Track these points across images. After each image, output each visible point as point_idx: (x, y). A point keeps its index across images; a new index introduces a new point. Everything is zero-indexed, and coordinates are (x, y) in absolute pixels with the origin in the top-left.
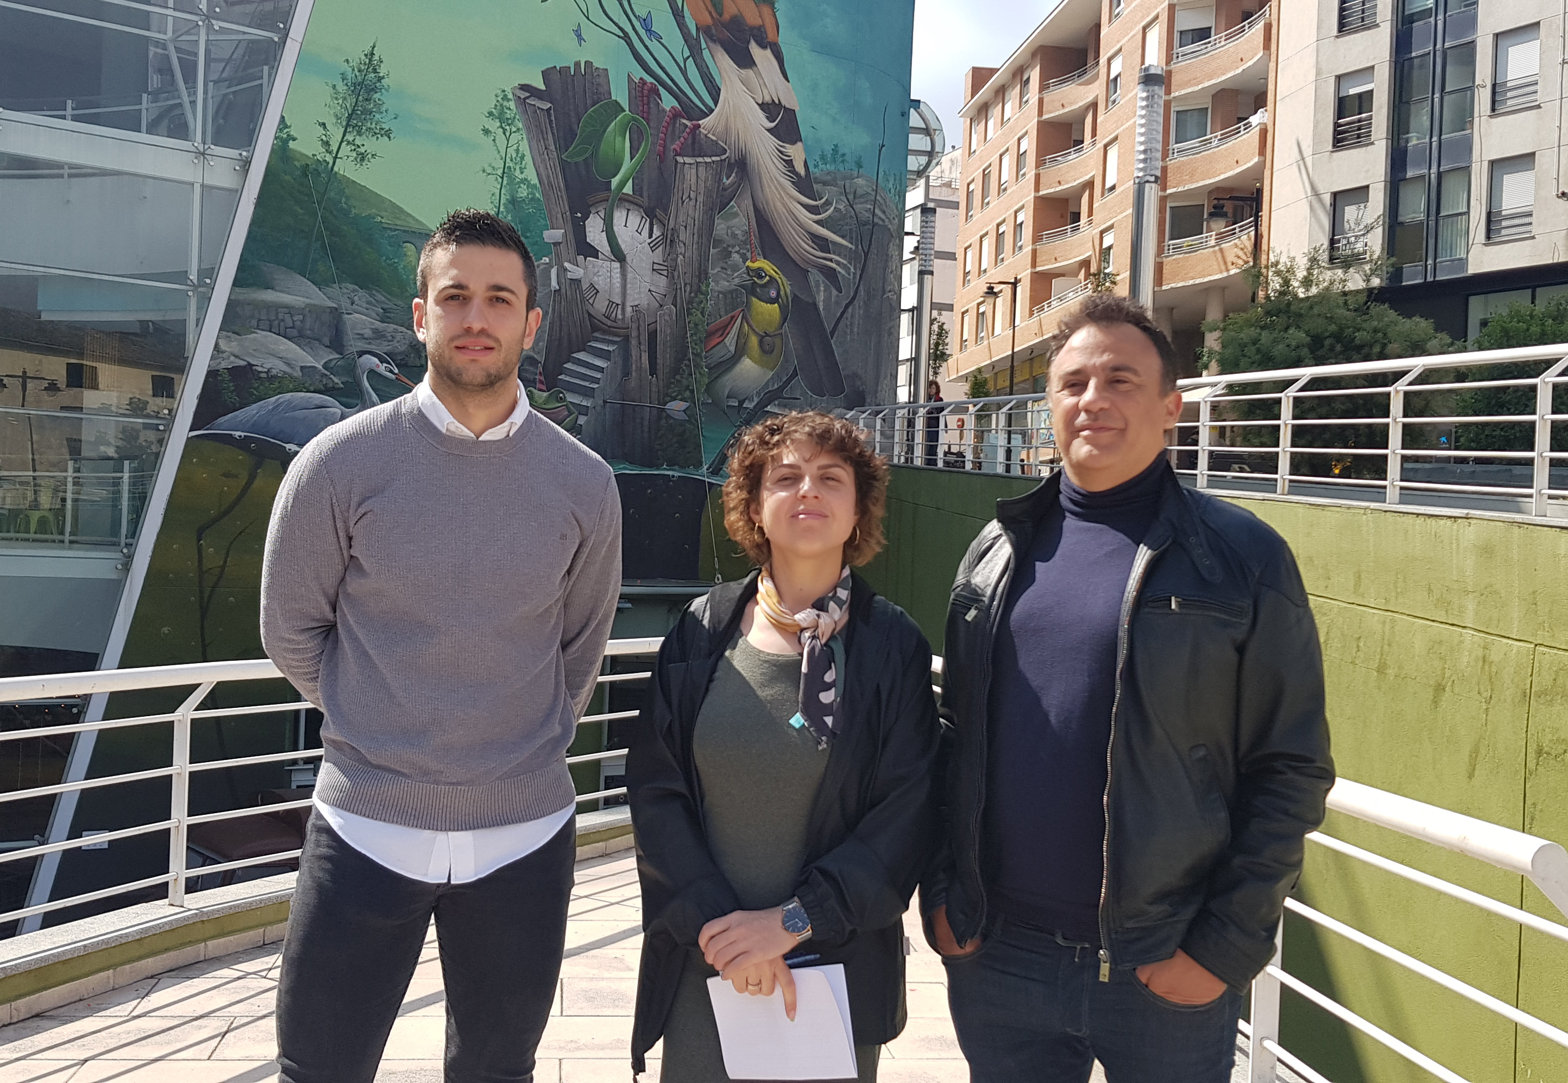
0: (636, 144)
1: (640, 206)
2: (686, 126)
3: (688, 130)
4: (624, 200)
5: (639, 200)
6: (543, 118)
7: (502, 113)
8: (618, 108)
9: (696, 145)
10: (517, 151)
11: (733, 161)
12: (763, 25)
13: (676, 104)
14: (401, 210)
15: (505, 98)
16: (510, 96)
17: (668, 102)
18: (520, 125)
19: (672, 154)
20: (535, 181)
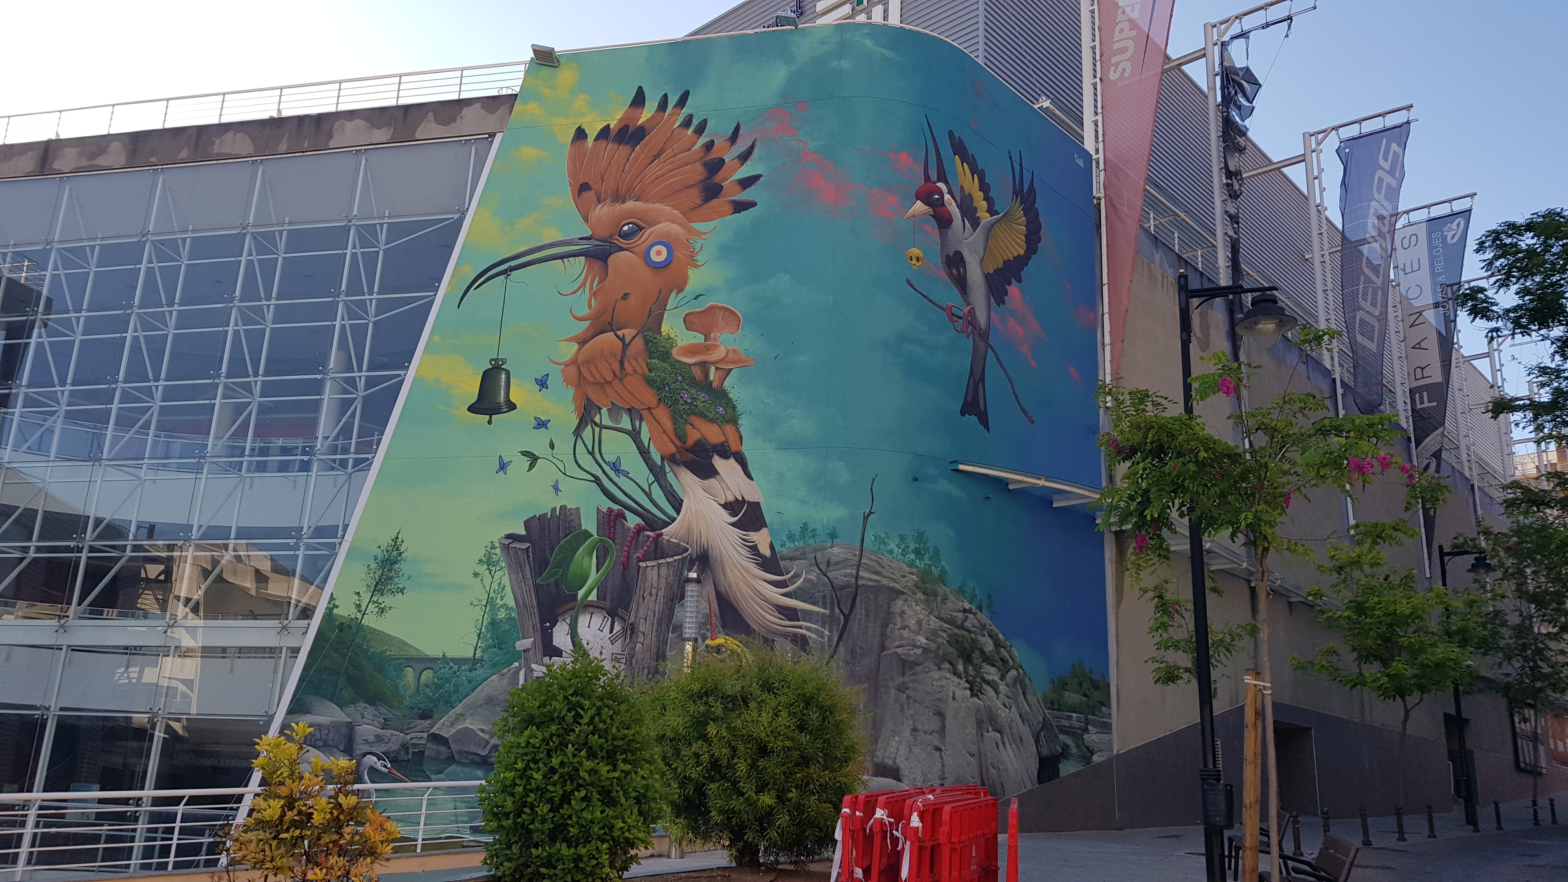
0: (601, 561)
1: (603, 609)
2: (649, 537)
3: (651, 539)
4: (588, 606)
5: (602, 604)
6: (522, 556)
7: (489, 558)
8: (587, 535)
9: (658, 550)
10: (499, 584)
11: (694, 556)
12: (727, 441)
13: (639, 521)
14: (405, 644)
15: (493, 547)
16: (497, 545)
17: (633, 521)
18: (503, 565)
19: (635, 561)
20: (512, 603)
